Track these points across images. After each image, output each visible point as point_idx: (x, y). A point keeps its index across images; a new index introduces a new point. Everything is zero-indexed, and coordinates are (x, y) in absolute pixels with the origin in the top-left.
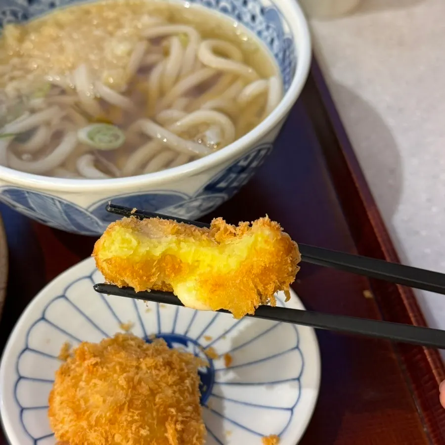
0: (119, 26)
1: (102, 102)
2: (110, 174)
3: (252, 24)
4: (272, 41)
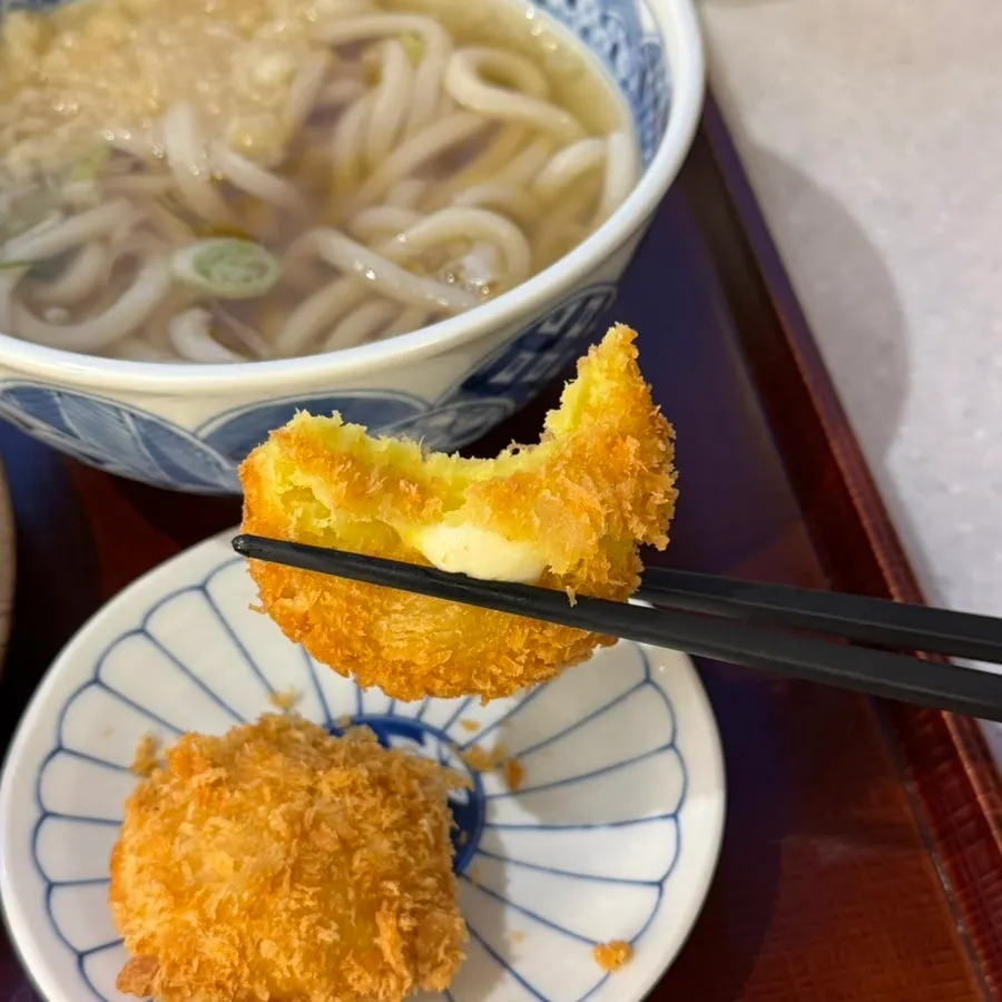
0: (265, 16)
1: (227, 190)
2: (247, 353)
3: (567, 12)
4: (615, 51)
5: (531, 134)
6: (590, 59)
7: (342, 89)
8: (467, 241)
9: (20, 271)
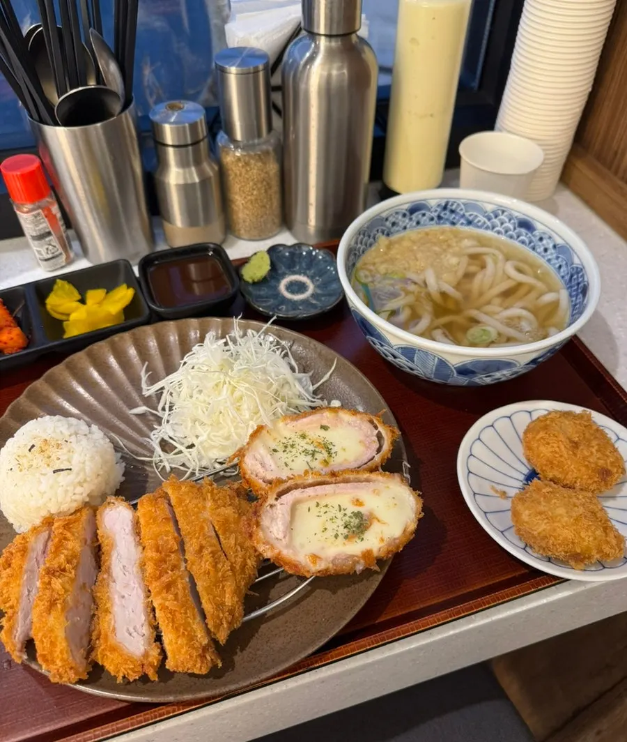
0: (449, 246)
1: (444, 295)
2: (458, 342)
3: (543, 254)
4: (560, 267)
5: (531, 288)
6: (551, 269)
7: (473, 269)
8: (519, 318)
9: (389, 312)
